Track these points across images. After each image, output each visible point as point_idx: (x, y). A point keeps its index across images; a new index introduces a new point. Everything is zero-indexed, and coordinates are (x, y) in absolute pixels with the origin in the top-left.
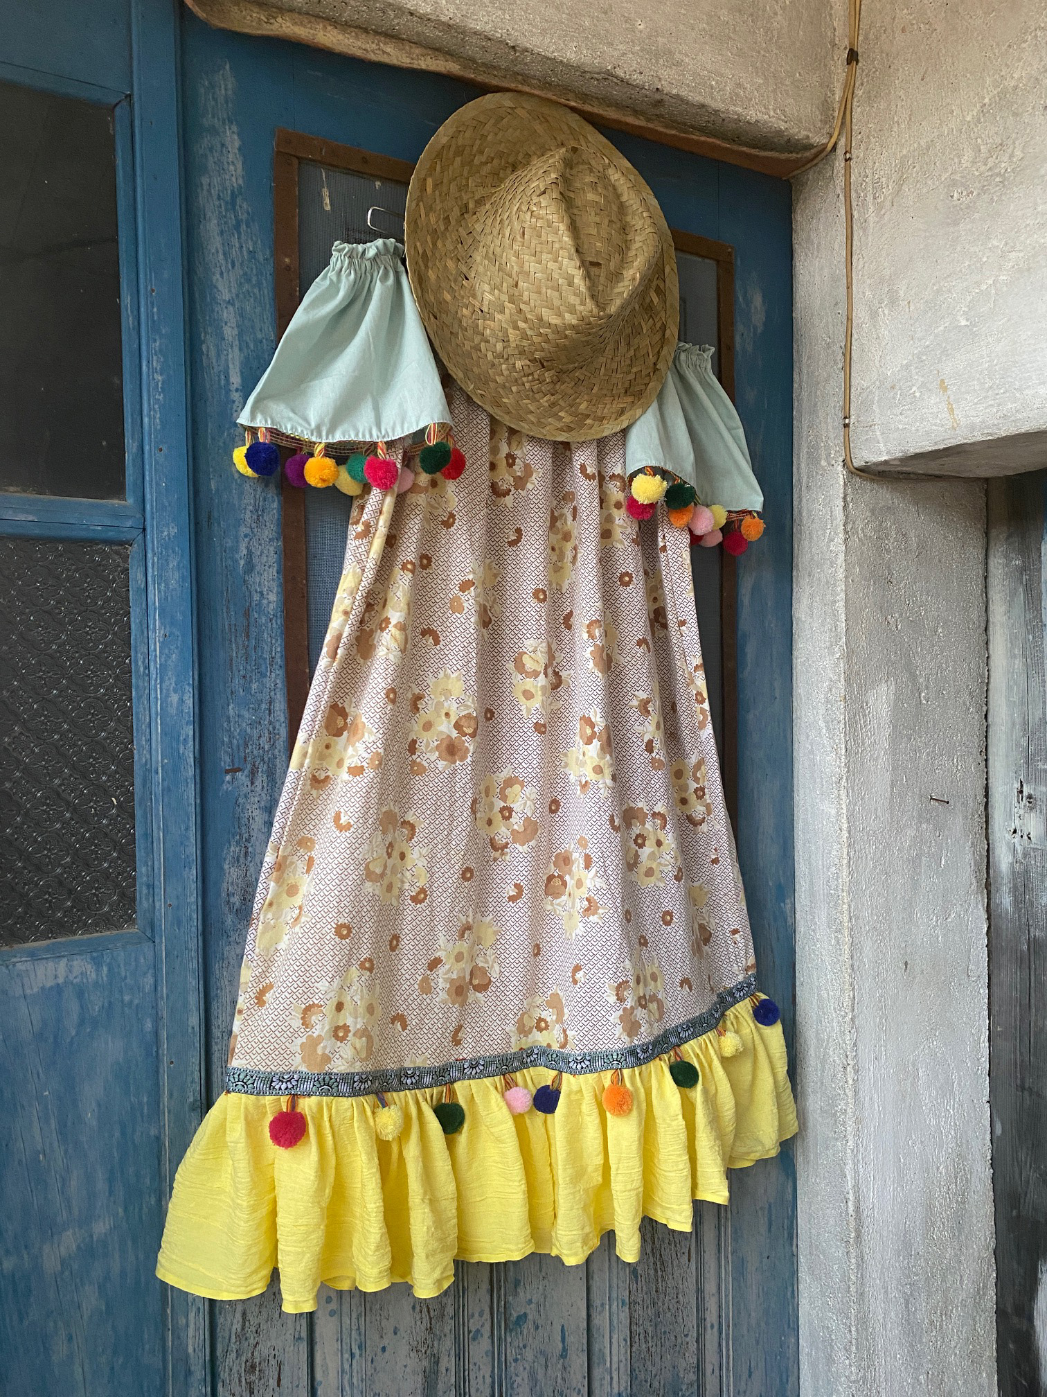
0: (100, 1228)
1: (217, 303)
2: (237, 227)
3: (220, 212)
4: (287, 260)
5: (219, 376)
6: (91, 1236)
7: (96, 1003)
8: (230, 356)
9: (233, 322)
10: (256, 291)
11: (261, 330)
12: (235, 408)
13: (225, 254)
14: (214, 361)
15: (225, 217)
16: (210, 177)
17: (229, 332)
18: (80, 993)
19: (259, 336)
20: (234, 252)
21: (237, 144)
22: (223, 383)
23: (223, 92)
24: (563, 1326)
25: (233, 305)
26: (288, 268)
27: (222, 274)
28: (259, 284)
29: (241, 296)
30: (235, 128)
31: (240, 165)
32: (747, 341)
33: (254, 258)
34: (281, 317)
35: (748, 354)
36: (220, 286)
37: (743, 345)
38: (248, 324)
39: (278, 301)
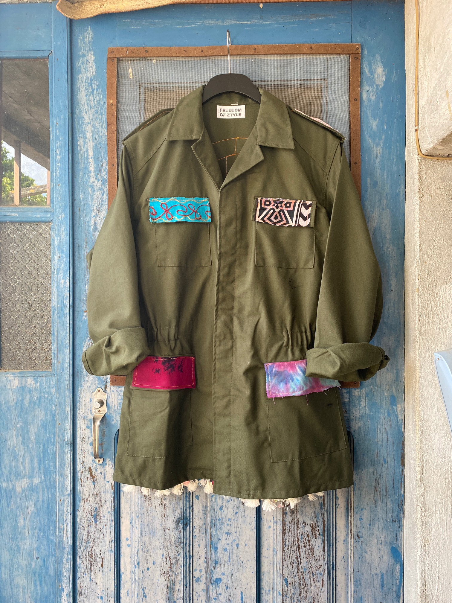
0: (36, 481)
1: (84, 124)
2: (92, 92)
3: (86, 88)
4: (111, 101)
5: (84, 153)
6: (32, 483)
7: (36, 396)
8: (89, 145)
9: (90, 131)
10: (100, 116)
11: (102, 132)
12: (90, 165)
13: (87, 104)
14: (82, 147)
15: (88, 89)
16: (82, 74)
17: (89, 135)
18: (30, 391)
19: (101, 134)
20: (91, 103)
21: (93, 58)
22: (86, 156)
23: (88, 40)
24: (242, 592)
25: (90, 124)
26: (112, 105)
27: (86, 112)
28: (101, 114)
29: (94, 119)
30: (92, 53)
31: (94, 67)
32: (371, 94)
33: (99, 103)
34: (108, 125)
35: (372, 101)
36: (85, 117)
37: (368, 96)
38: (96, 130)
39: (108, 119)
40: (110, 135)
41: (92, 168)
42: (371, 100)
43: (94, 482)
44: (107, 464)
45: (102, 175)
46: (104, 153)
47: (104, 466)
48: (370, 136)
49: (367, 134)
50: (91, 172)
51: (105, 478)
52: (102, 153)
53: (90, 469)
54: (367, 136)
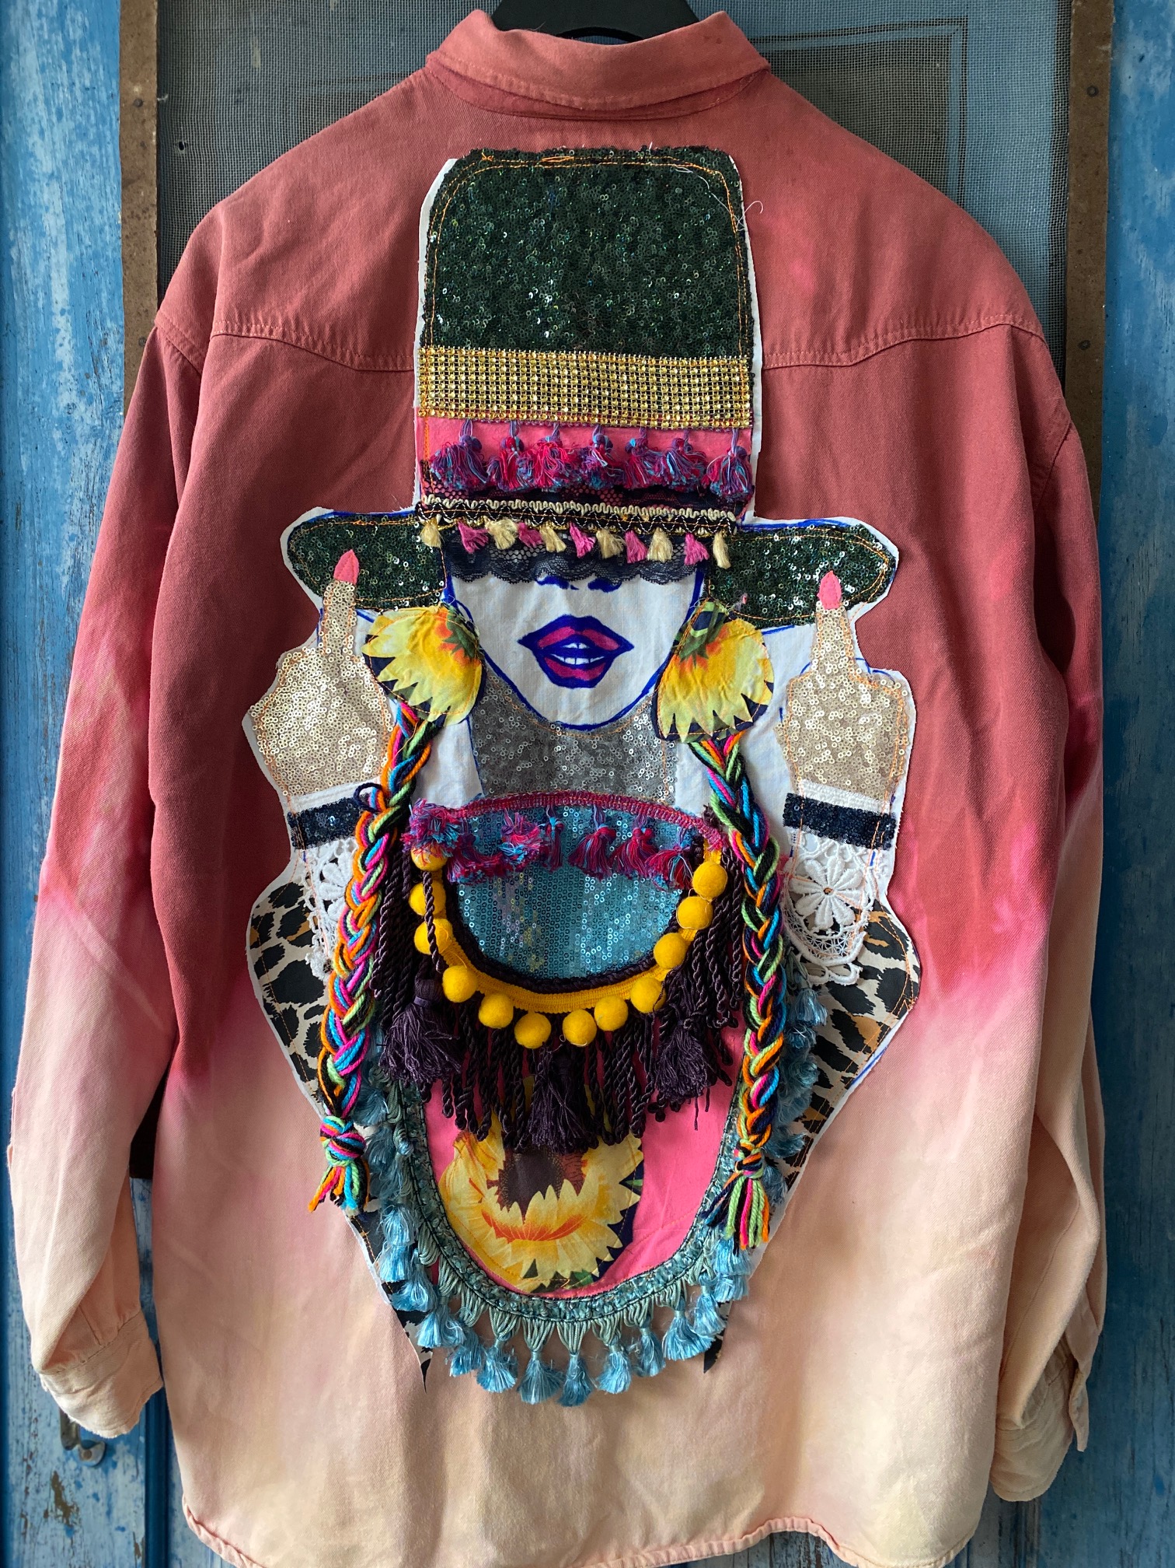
1: (34, 180)
2: (67, 54)
3: (40, 37)
4: (137, 89)
5: (35, 294)
8: (53, 260)
9: (58, 206)
10: (95, 150)
11: (101, 212)
12: (59, 340)
13: (47, 102)
14: (28, 271)
15: (49, 42)
17: (52, 223)
19: (98, 221)
20: (63, 95)
22: (40, 305)
25: (59, 178)
26: (140, 103)
27: (42, 133)
28: (100, 140)
29: (71, 162)
32: (1154, 71)
33: (93, 98)
34: (126, 183)
35: (1156, 98)
36: (40, 152)
37: (1143, 78)
38: (81, 205)
39: (123, 158)
40: (134, 222)
41: (65, 352)
42: (1151, 95)
43: (70, 1530)
44: (120, 1465)
45: (105, 381)
46: (112, 294)
47: (106, 1471)
48: (1146, 239)
49: (1132, 228)
50: (59, 366)
51: (109, 1513)
52: (104, 295)
53: (56, 1482)
54: (1133, 237)
